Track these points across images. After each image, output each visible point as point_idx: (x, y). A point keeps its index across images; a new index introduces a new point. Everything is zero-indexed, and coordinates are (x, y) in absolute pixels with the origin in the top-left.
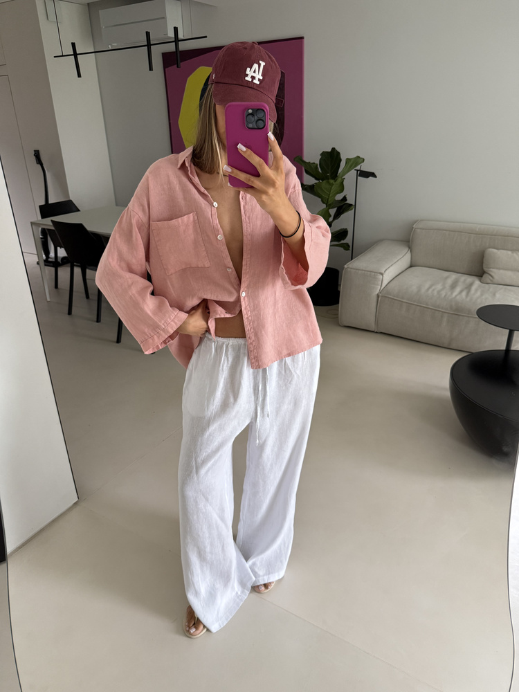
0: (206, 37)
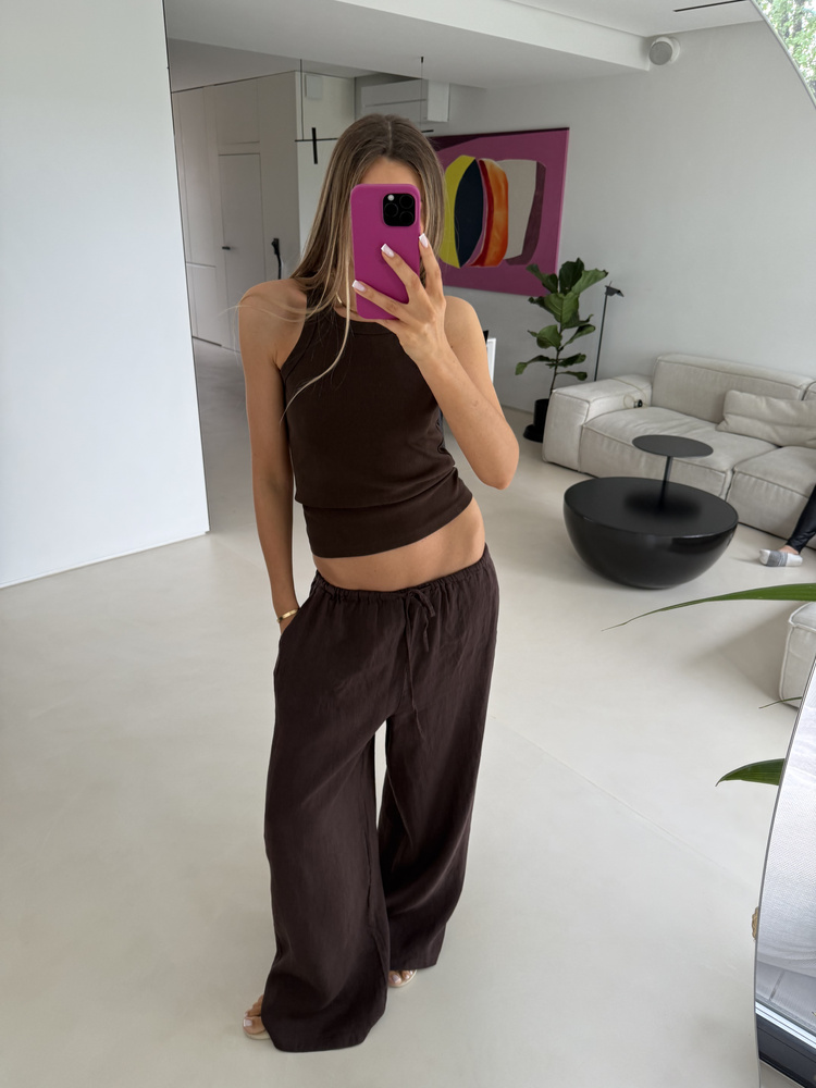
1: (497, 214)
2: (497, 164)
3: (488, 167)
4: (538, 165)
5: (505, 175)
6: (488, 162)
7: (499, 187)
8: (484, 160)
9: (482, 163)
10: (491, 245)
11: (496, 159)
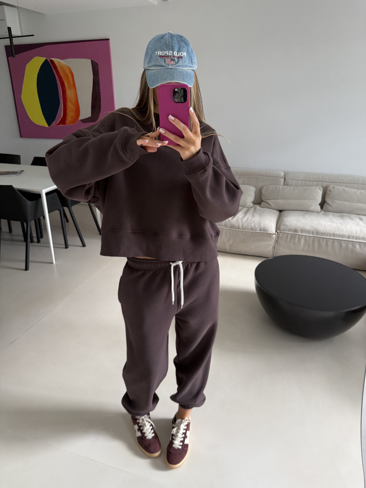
0: (33, 35)
1: (69, 93)
2: (62, 62)
3: (56, 64)
4: (92, 61)
5: (70, 69)
6: (56, 61)
7: (68, 76)
8: (53, 59)
9: (52, 61)
10: (68, 112)
11: (62, 59)
